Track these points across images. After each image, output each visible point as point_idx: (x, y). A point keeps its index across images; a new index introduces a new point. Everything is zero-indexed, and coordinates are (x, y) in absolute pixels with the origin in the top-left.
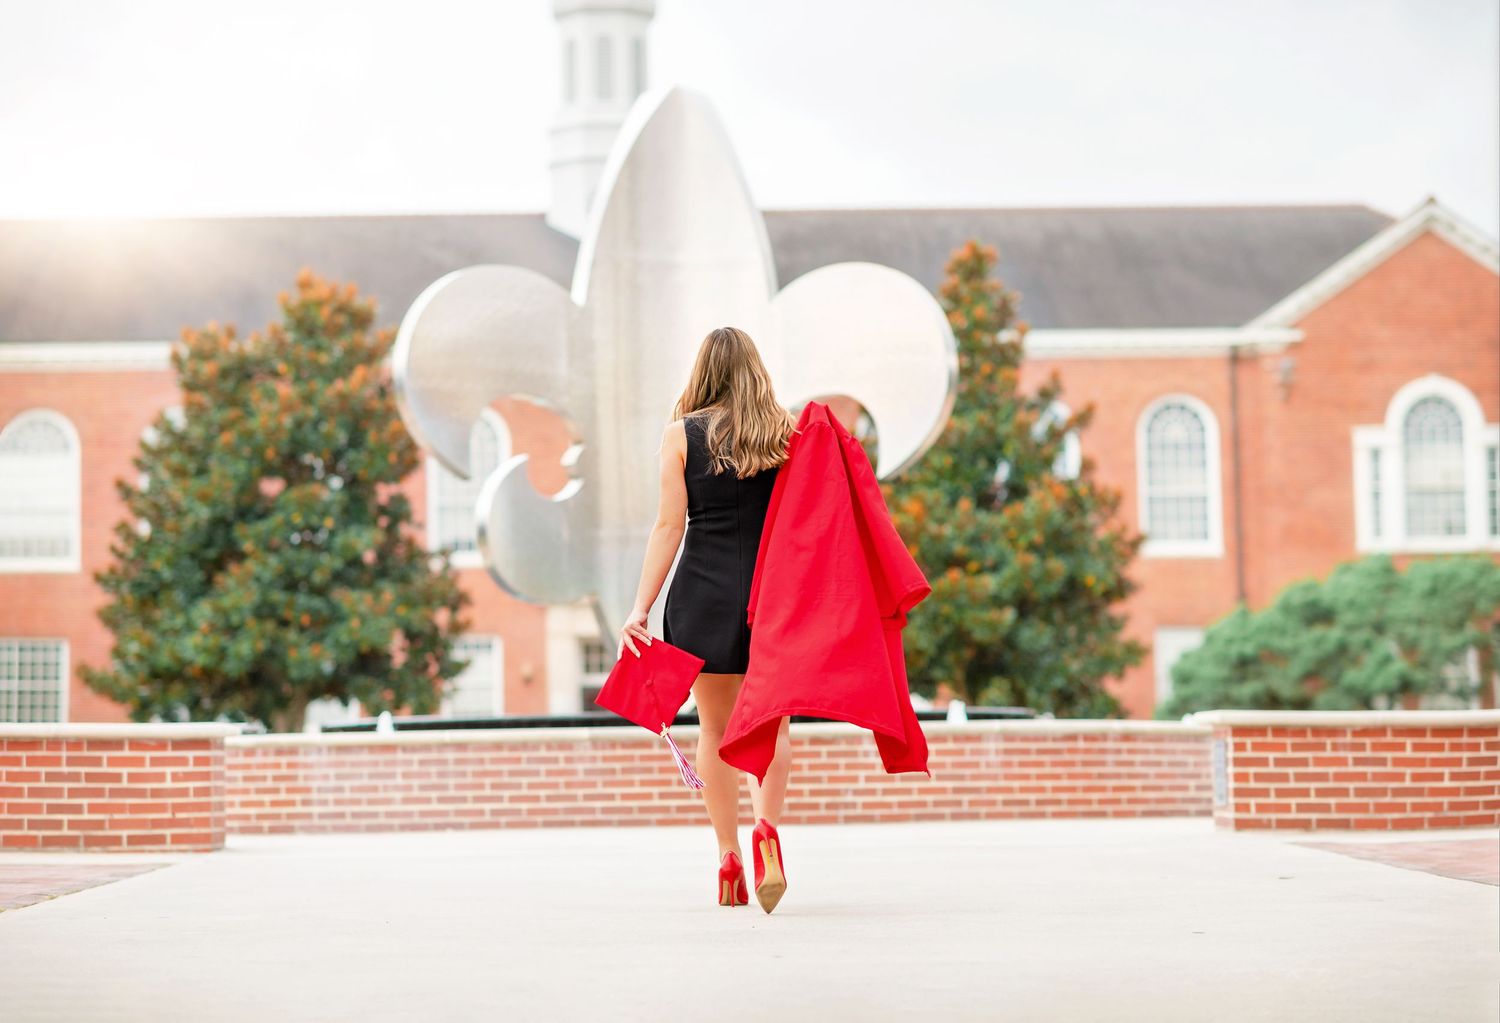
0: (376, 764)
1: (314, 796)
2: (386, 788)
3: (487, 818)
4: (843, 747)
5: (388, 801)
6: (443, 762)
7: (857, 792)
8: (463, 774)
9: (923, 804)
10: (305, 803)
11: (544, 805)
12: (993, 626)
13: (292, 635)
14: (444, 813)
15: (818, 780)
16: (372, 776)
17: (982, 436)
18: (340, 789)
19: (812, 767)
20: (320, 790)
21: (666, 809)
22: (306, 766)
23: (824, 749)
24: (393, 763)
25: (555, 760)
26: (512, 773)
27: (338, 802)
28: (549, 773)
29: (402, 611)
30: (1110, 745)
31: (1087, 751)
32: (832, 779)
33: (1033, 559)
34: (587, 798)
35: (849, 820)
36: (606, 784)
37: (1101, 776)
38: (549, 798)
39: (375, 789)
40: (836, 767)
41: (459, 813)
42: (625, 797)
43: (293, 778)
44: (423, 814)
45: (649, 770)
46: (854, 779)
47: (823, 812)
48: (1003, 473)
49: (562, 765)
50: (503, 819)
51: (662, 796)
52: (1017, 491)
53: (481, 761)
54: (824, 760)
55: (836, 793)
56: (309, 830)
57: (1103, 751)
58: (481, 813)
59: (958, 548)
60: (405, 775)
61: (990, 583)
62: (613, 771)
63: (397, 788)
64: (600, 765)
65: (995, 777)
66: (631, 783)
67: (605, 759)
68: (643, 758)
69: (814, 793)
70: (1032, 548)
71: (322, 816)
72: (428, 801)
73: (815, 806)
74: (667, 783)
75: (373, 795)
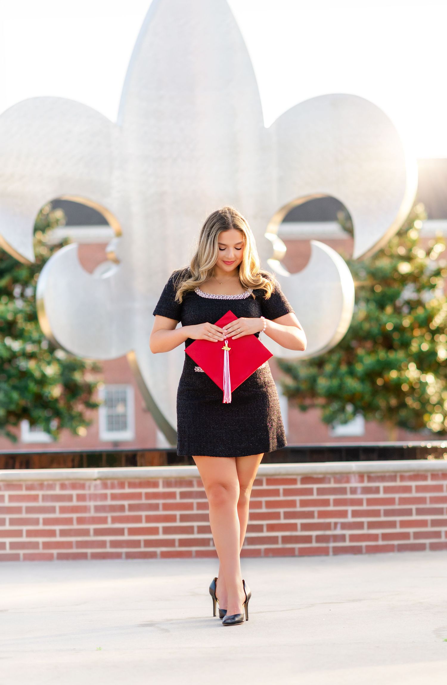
4: (332, 485)
7: (345, 526)
9: (406, 536)
11: (59, 539)
15: (310, 515)
19: (304, 503)
21: (171, 543)
23: (315, 486)
25: (69, 498)
26: (29, 510)
28: (63, 510)
32: (322, 514)
34: (97, 532)
35: (338, 551)
36: (115, 520)
38: (63, 533)
40: (326, 503)
42: (132, 531)
45: (155, 507)
46: (344, 514)
47: (314, 544)
49: (75, 503)
51: (166, 530)
54: (315, 496)
55: (327, 526)
62: (122, 508)
64: (109, 502)
66: (138, 519)
67: (114, 497)
68: (149, 496)
69: (305, 527)
73: (308, 539)
74: (172, 518)
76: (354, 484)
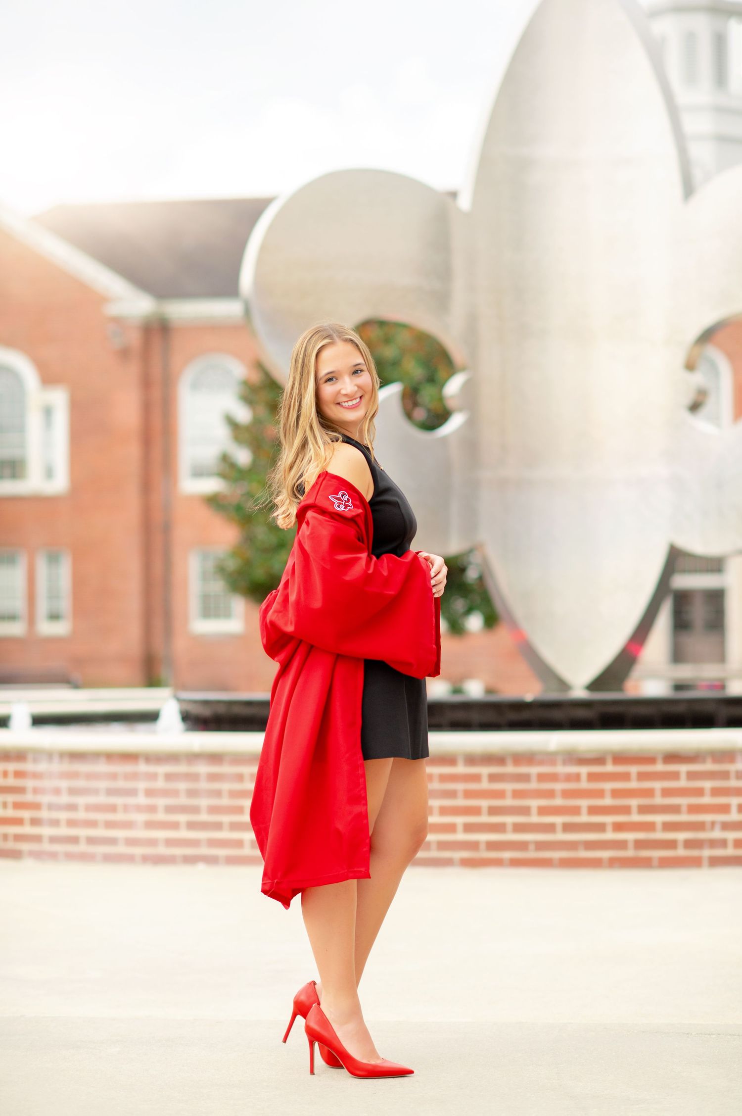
0: (114, 776)
1: (44, 814)
2: (126, 808)
4: (709, 766)
5: (128, 825)
6: (194, 777)
7: (726, 826)
8: (218, 794)
10: (35, 822)
14: (195, 843)
15: (676, 809)
16: (110, 792)
18: (72, 807)
19: (666, 793)
20: (51, 807)
21: (474, 846)
22: (36, 776)
23: (683, 768)
24: (134, 776)
27: (71, 823)
32: (693, 809)
35: (715, 862)
39: (113, 809)
40: (699, 792)
41: (213, 843)
43: (21, 790)
44: (170, 842)
45: (452, 794)
46: (725, 809)
47: (681, 852)
51: (469, 828)
54: (683, 783)
55: (699, 826)
56: (38, 855)
60: (149, 793)
63: (139, 808)
69: (669, 827)
71: (53, 840)
72: (175, 826)
73: (672, 844)
74: (476, 811)
75: (110, 817)
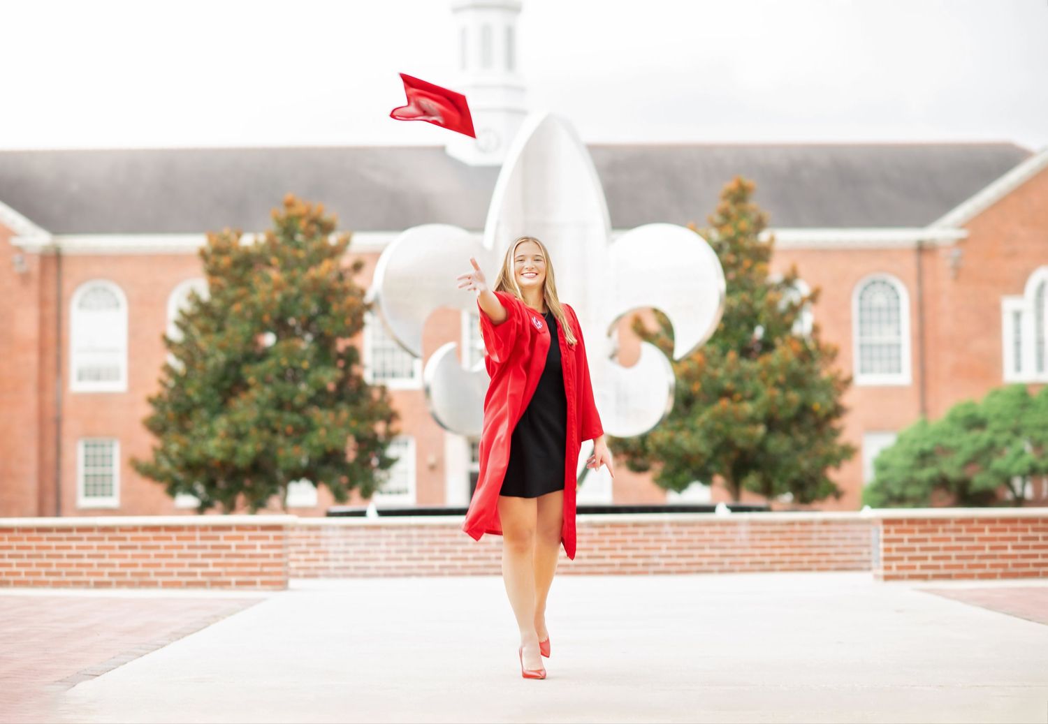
0: (368, 537)
1: (331, 556)
2: (375, 552)
3: (437, 570)
4: (652, 529)
5: (376, 559)
6: (410, 537)
7: (661, 556)
8: (422, 544)
9: (700, 564)
10: (326, 560)
11: (471, 563)
12: (750, 438)
13: (280, 440)
14: (411, 567)
15: (637, 549)
16: (367, 544)
17: (744, 310)
18: (346, 552)
19: (634, 541)
20: (335, 552)
22: (327, 538)
23: (641, 530)
24: (379, 536)
27: (346, 560)
29: (354, 424)
30: (815, 528)
31: (802, 532)
32: (646, 549)
33: (777, 392)
35: (656, 573)
37: (810, 547)
38: (475, 559)
39: (368, 552)
40: (648, 541)
41: (420, 567)
43: (318, 545)
44: (398, 567)
46: (660, 549)
47: (640, 568)
48: (759, 332)
50: (446, 571)
52: (767, 346)
53: (433, 536)
54: (641, 537)
55: (648, 557)
56: (328, 576)
57: (811, 532)
58: (432, 567)
59: (727, 384)
61: (748, 408)
63: (382, 552)
65: (744, 548)
69: (635, 557)
70: (778, 385)
71: (336, 568)
72: (400, 559)
73: (636, 565)
75: (367, 556)
76: (667, 529)
